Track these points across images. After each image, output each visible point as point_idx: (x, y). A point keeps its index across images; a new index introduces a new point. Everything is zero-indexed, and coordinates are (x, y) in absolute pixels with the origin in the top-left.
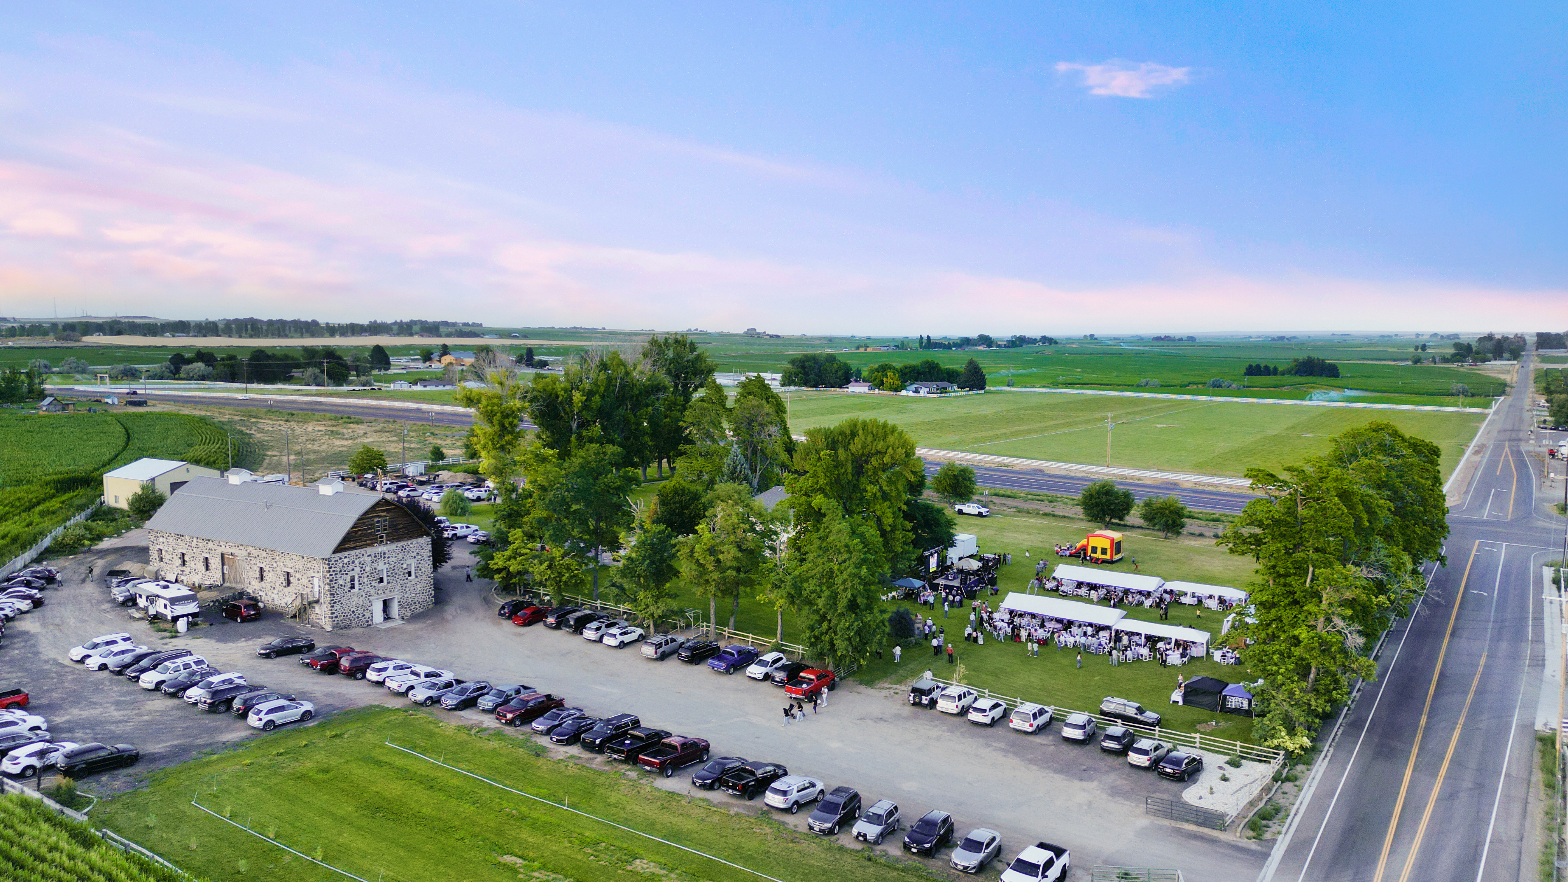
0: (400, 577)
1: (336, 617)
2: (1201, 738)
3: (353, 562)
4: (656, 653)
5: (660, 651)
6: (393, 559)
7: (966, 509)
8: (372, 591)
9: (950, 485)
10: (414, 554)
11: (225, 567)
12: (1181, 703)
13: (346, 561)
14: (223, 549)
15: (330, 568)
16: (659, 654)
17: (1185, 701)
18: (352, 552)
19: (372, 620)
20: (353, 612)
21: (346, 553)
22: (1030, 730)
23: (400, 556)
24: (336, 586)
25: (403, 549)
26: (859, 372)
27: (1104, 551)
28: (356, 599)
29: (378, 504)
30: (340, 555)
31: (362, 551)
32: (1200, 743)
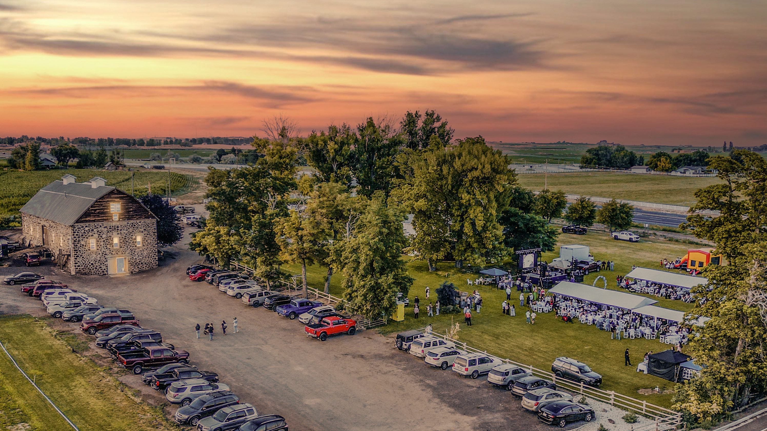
0: (130, 244)
1: (79, 266)
2: (615, 396)
3: (92, 230)
4: (249, 301)
5: (253, 300)
6: (125, 231)
7: (620, 236)
8: (107, 252)
9: (609, 217)
10: (142, 230)
11: (44, 235)
12: (646, 372)
13: (87, 229)
14: (43, 223)
15: (75, 232)
16: (252, 303)
17: (650, 371)
18: (92, 224)
19: (107, 271)
20: (92, 264)
21: (87, 224)
22: (465, 373)
23: (131, 230)
24: (79, 245)
25: (133, 225)
26: (642, 159)
27: (701, 264)
28: (95, 256)
29: (112, 192)
30: (82, 224)
31: (100, 224)
32: (615, 400)
